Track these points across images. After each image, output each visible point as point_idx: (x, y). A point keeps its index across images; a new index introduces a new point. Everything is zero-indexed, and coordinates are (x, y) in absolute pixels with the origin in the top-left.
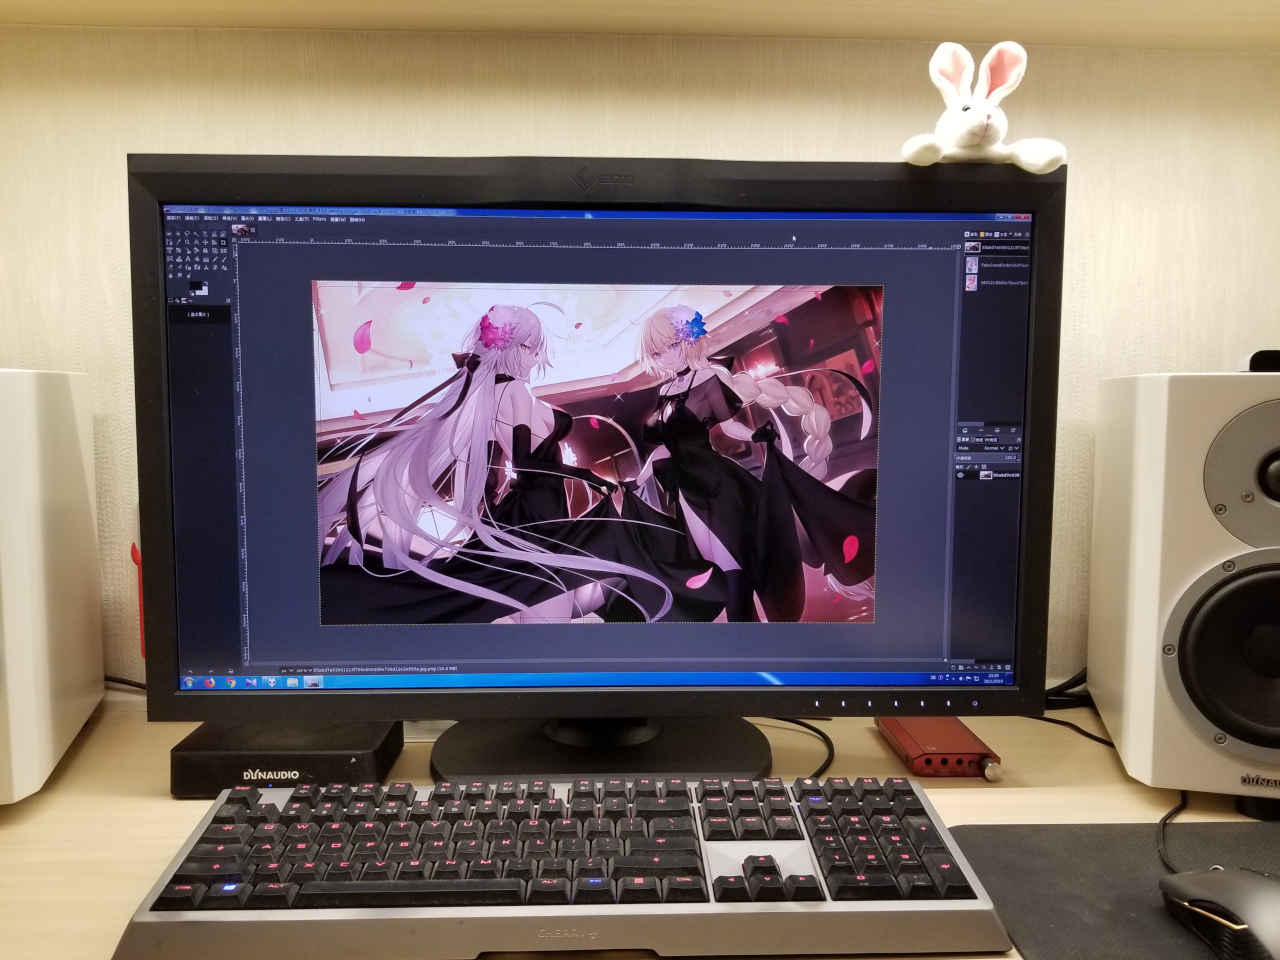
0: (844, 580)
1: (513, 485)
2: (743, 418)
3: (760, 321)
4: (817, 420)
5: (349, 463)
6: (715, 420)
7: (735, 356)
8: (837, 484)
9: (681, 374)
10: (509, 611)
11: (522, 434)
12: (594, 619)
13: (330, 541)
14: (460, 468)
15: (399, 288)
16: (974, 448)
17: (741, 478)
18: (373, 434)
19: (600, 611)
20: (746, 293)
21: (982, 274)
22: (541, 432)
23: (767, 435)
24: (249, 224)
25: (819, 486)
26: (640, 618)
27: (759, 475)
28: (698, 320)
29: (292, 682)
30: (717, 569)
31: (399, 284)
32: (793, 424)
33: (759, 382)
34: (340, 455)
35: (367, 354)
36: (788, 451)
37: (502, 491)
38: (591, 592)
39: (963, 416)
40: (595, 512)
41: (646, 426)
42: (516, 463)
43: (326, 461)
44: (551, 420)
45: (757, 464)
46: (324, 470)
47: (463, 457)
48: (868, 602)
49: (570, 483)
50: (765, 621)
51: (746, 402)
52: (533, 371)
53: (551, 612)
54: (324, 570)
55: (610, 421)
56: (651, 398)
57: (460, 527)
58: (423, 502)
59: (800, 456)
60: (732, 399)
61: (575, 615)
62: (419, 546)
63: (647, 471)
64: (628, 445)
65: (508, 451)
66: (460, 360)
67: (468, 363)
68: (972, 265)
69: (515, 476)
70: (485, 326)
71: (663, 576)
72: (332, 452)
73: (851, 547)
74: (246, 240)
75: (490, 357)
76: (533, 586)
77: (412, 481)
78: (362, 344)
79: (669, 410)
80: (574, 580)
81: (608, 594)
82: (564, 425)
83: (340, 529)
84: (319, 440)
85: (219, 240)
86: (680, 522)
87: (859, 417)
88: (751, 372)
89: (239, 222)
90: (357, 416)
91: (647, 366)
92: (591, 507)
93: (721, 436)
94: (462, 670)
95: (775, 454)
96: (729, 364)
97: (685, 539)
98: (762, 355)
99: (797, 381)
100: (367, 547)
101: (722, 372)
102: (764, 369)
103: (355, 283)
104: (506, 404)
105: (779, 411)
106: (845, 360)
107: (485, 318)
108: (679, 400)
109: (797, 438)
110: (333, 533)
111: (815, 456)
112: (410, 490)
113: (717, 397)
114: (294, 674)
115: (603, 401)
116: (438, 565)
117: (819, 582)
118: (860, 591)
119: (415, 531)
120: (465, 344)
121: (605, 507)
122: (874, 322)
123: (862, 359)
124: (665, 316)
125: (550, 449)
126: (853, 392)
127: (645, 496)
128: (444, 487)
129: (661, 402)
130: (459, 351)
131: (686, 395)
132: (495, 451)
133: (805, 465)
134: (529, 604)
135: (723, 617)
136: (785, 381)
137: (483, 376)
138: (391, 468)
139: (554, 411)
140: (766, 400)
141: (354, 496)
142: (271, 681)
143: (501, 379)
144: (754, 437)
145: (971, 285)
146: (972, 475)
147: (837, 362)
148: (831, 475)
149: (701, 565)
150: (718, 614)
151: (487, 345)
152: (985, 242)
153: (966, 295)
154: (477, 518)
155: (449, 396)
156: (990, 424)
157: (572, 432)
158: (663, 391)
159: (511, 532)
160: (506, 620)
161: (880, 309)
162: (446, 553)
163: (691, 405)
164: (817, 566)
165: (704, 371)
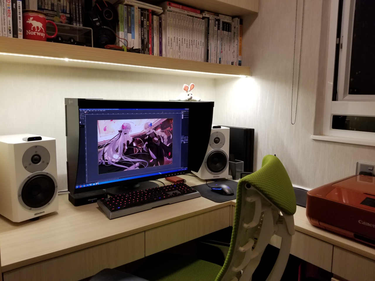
0: (169, 158)
1: (127, 149)
2: (157, 137)
3: (159, 124)
4: (166, 137)
5: (103, 148)
6: (153, 138)
7: (156, 129)
8: (168, 145)
9: (149, 132)
10: (126, 168)
11: (128, 142)
12: (138, 168)
13: (100, 161)
14: (119, 148)
15: (111, 121)
16: (183, 139)
17: (157, 145)
18: (106, 143)
19: (139, 167)
20: (157, 120)
21: (184, 116)
22: (130, 141)
23: (160, 139)
24: (87, 112)
25: (166, 146)
26: (144, 167)
27: (159, 145)
28: (151, 124)
29: (94, 184)
30: (154, 159)
31: (110, 120)
32: (163, 138)
33: (159, 132)
34: (101, 147)
35: (106, 131)
36: (162, 142)
37: (125, 151)
38: (137, 164)
39: (182, 135)
40: (138, 152)
41: (145, 139)
42: (127, 146)
43: (100, 148)
44: (132, 139)
45: (159, 143)
46: (99, 150)
47: (120, 146)
48: (172, 161)
49: (134, 148)
50: (160, 165)
51: (157, 135)
52: (130, 132)
53: (132, 168)
54: (99, 166)
55: (140, 139)
56: (145, 135)
57: (119, 157)
58: (114, 153)
59: (163, 142)
60: (155, 135)
61: (135, 168)
62: (113, 160)
63: (145, 146)
64: (142, 142)
65: (126, 145)
66: (119, 131)
67: (120, 132)
68: (183, 115)
69: (127, 148)
70: (123, 126)
71: (146, 160)
72: (100, 147)
73: (170, 154)
74: (87, 114)
75: (124, 130)
76: (129, 164)
77: (112, 151)
78: (105, 130)
79: (148, 137)
80: (135, 163)
81: (140, 164)
82: (134, 140)
83: (101, 159)
84: (98, 145)
85: (82, 114)
86: (149, 153)
87: (170, 136)
88: (158, 131)
89: (86, 111)
90: (104, 141)
91: (145, 131)
92: (137, 152)
93: (154, 140)
94: (119, 178)
95: (161, 142)
96: (155, 130)
97: (150, 155)
98: (159, 128)
99: (163, 132)
100: (106, 161)
101: (154, 131)
102: (159, 130)
103: (104, 120)
104: (126, 138)
105: (161, 136)
106: (169, 129)
107: (123, 125)
108: (149, 135)
109: (163, 140)
110: (101, 160)
111: (165, 142)
112: (112, 152)
113: (154, 134)
114: (94, 183)
115: (139, 136)
116: (116, 163)
117: (166, 159)
118: (171, 160)
119: (113, 158)
120: (120, 129)
121: (139, 152)
122: (172, 123)
123: (171, 128)
124: (147, 123)
125: (132, 143)
126: (170, 133)
127: (144, 149)
128: (117, 151)
129: (146, 136)
130: (119, 130)
131: (150, 134)
132: (124, 145)
133: (164, 143)
134: (129, 167)
135: (154, 166)
136: (162, 132)
137: (123, 133)
138: (109, 149)
139: (133, 138)
140: (159, 134)
141: (104, 153)
142: (91, 185)
143: (125, 134)
144: (158, 140)
145: (183, 118)
146: (183, 143)
147: (168, 129)
148: (168, 144)
149: (152, 158)
150: (153, 165)
151: (123, 129)
152: (184, 112)
153: (182, 119)
154: (122, 155)
155: (118, 137)
156: (185, 136)
157: (135, 141)
158: (147, 134)
159: (126, 157)
160: (126, 170)
161: (173, 121)
162: (117, 161)
163: (150, 136)
164: (166, 157)
165: (152, 131)
